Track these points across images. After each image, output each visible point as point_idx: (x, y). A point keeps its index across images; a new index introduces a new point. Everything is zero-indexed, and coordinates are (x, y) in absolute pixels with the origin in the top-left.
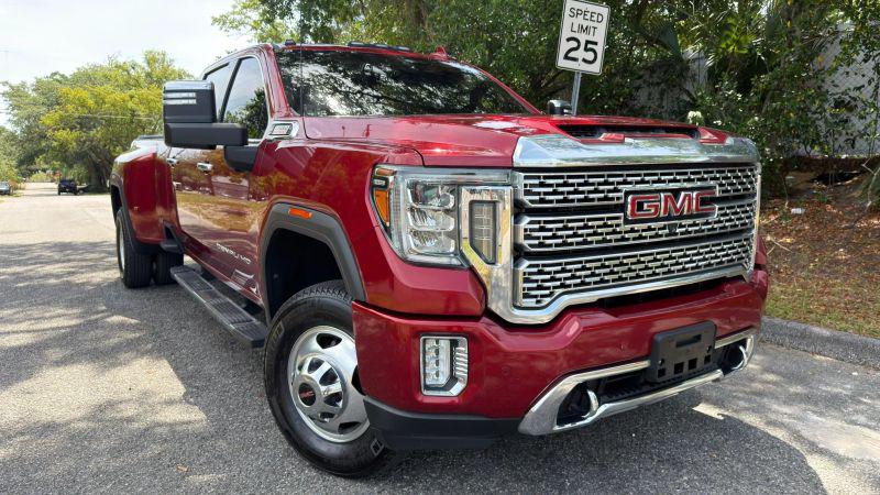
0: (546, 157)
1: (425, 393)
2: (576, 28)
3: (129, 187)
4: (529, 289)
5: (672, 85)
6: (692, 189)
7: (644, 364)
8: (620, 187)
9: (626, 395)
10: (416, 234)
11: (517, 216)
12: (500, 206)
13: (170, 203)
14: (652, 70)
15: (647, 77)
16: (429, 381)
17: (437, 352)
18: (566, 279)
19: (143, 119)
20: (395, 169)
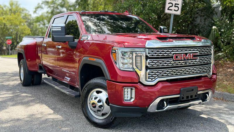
1: (125, 101)
4: (150, 76)
6: (191, 53)
7: (178, 96)
8: (171, 52)
10: (123, 63)
11: (146, 60)
12: (142, 57)
14: (202, 11)
15: (200, 13)
16: (126, 99)
17: (128, 92)
18: (158, 74)
19: (8, 27)
20: (118, 48)
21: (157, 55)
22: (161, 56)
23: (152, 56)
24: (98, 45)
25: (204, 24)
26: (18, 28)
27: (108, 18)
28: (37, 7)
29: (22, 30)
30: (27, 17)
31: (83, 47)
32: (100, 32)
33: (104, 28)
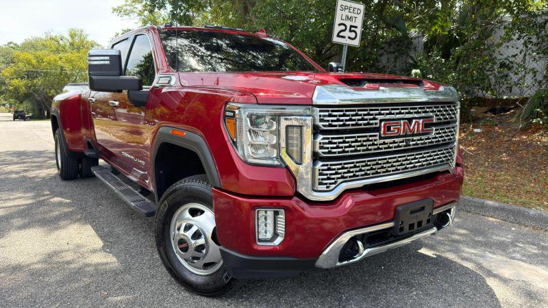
0: (332, 98)
1: (259, 243)
2: (344, 18)
3: (63, 115)
4: (322, 179)
5: (401, 53)
6: (420, 118)
7: (390, 225)
8: (377, 117)
9: (380, 243)
10: (252, 146)
11: (315, 136)
12: (305, 128)
13: (90, 126)
14: (390, 44)
15: (387, 48)
16: (261, 236)
17: (266, 219)
18: (344, 173)
20: (239, 105)
21: (341, 123)
22: (351, 127)
23: (330, 125)
31: (162, 103)
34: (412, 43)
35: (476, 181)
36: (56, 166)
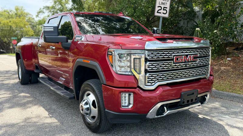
0: (153, 47)
1: (122, 107)
3: (23, 54)
4: (149, 81)
5: (191, 20)
6: (191, 55)
7: (179, 100)
8: (172, 54)
9: (174, 108)
10: (120, 66)
11: (146, 62)
12: (141, 59)
14: (185, 14)
15: (183, 17)
16: (123, 105)
17: (125, 97)
18: (158, 78)
19: (14, 29)
20: (114, 50)
21: (157, 57)
23: (152, 58)
24: (93, 46)
25: (187, 26)
26: (23, 30)
27: (102, 19)
28: (39, 12)
29: (26, 32)
30: (30, 20)
31: (77, 48)
32: (94, 33)
33: (98, 29)
34: (196, 14)
35: (226, 84)
36: (18, 78)
